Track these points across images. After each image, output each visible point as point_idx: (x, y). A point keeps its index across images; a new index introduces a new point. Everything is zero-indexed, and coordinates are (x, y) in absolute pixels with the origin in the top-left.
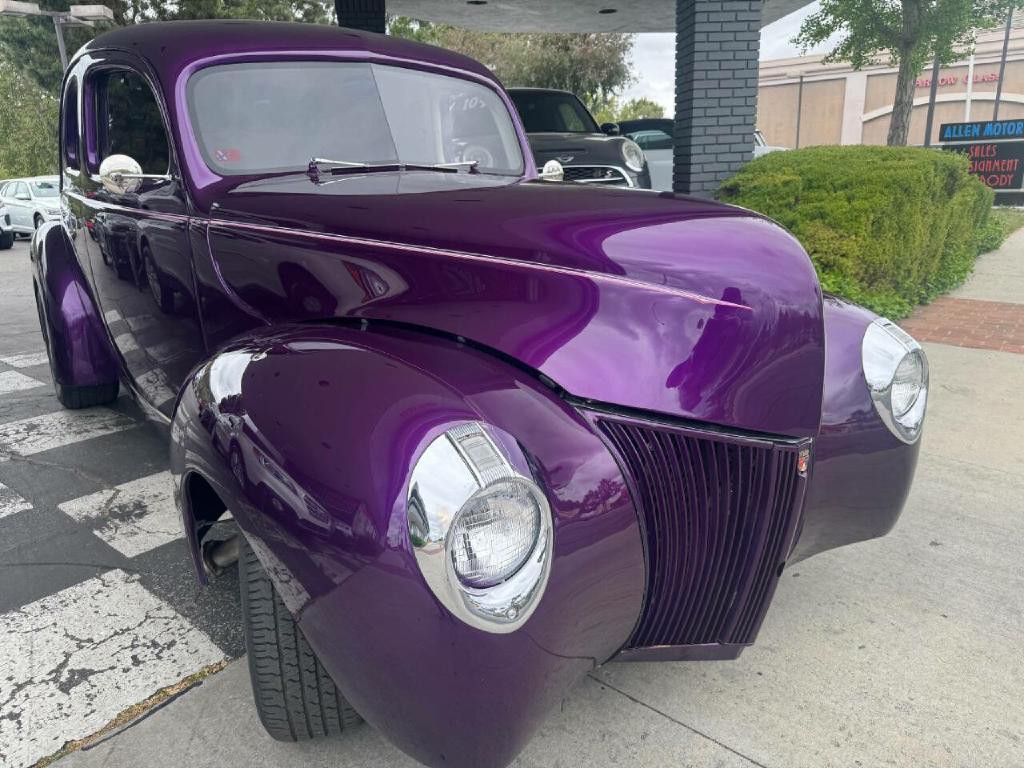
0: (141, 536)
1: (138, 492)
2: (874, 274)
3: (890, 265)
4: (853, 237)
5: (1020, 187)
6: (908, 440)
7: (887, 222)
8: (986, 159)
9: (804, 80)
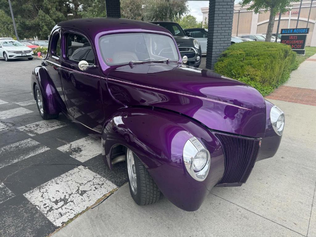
0: (83, 157)
1: (77, 145)
2: (264, 81)
3: (269, 78)
4: (259, 71)
5: (303, 49)
6: (280, 134)
7: (268, 66)
8: (294, 40)
9: (240, 12)
